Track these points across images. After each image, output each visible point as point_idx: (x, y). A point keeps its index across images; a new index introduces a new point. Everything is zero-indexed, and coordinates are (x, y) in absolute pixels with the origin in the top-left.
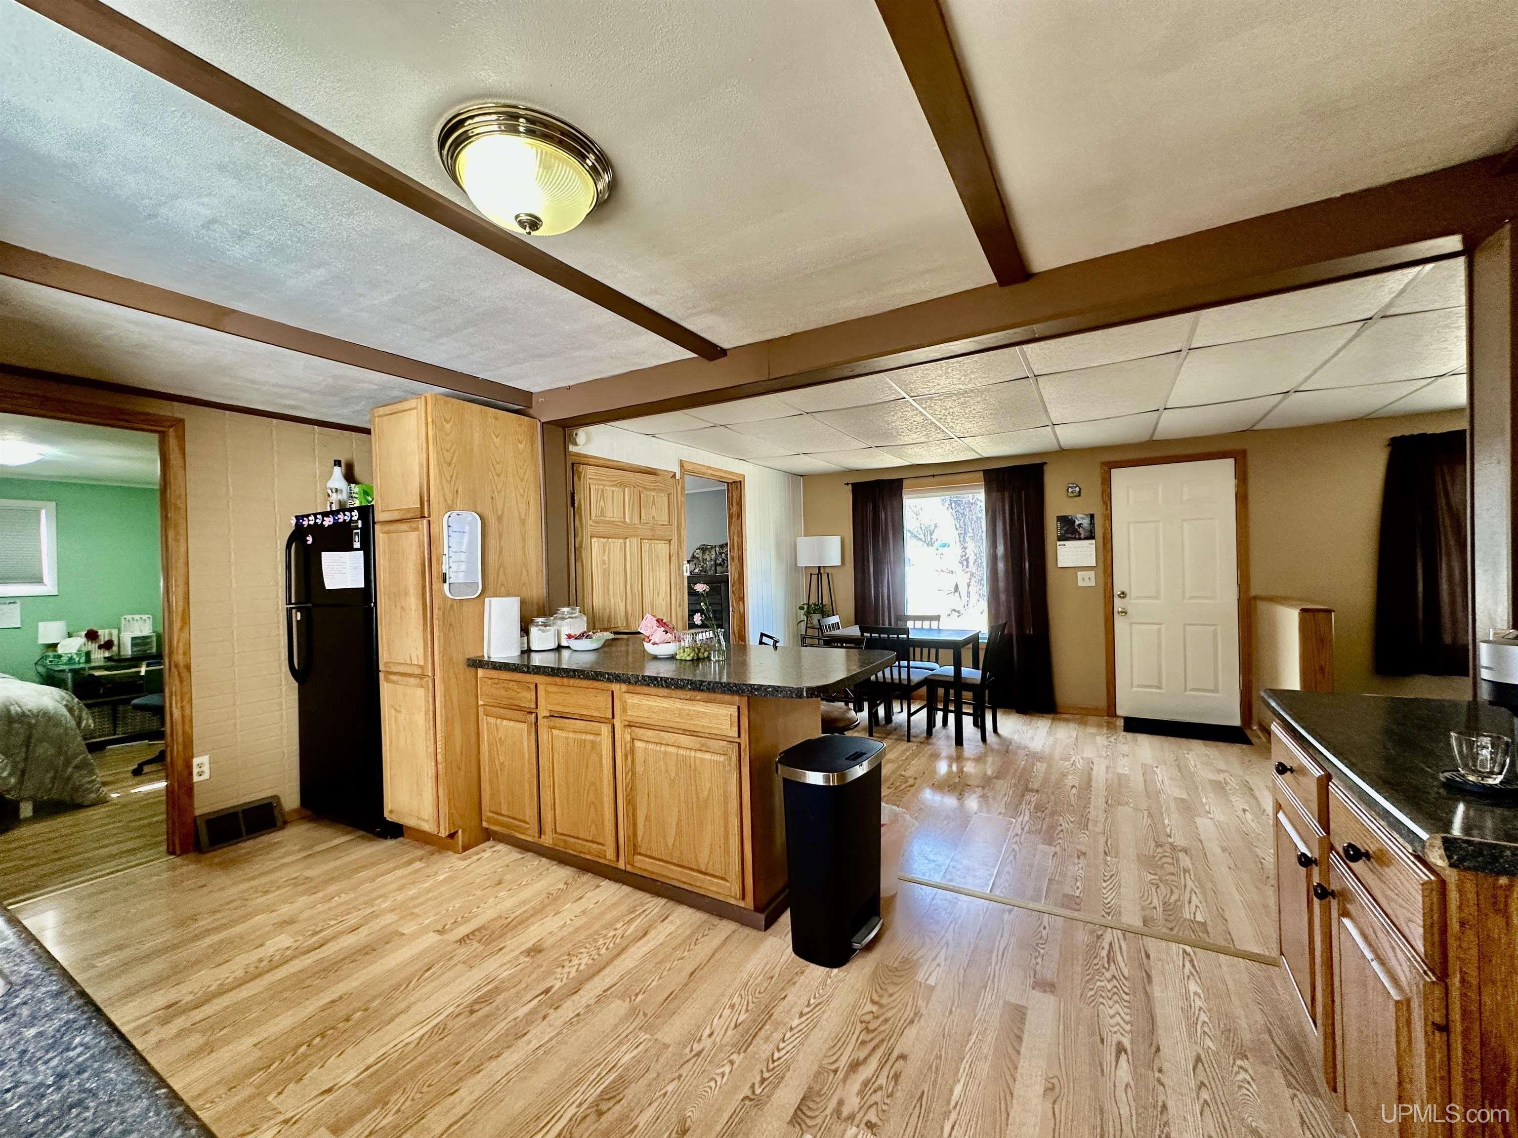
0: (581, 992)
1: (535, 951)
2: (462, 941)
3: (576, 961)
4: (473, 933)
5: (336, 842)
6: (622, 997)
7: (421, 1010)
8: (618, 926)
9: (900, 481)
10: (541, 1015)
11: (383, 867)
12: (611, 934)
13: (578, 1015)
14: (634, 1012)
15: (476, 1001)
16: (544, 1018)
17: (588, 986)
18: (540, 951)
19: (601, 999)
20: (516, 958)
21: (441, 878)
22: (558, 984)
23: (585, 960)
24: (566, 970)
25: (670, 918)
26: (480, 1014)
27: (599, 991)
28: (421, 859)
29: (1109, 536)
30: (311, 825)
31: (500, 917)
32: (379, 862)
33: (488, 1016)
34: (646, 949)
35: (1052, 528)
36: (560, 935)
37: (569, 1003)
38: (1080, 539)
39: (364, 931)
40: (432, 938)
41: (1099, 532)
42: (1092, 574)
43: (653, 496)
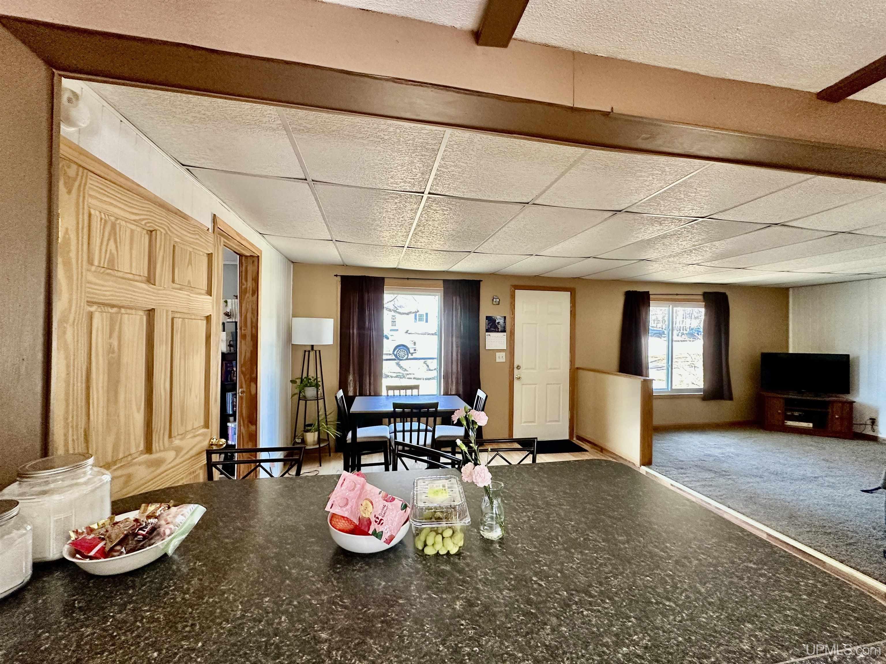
9: (383, 279)
29: (513, 331)
35: (483, 324)
38: (498, 332)
41: (508, 329)
42: (503, 354)
43: (190, 253)
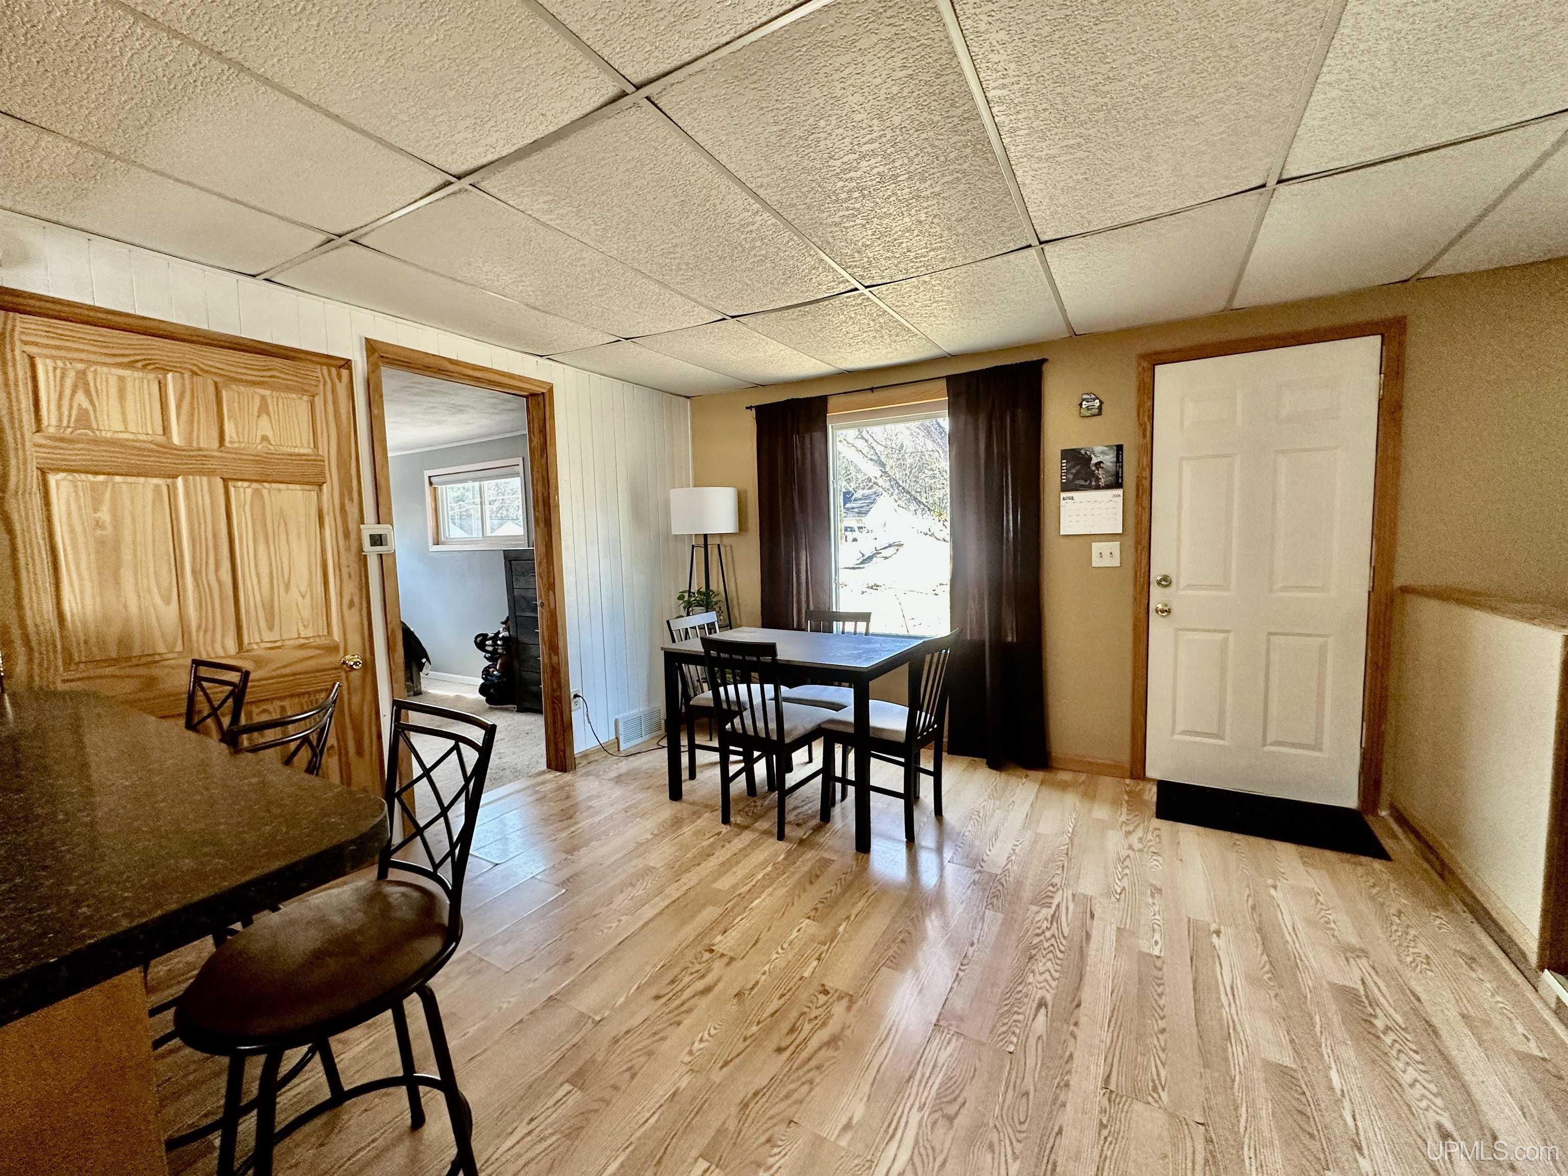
9: (822, 401)
29: (1146, 483)
35: (1053, 469)
38: (1098, 488)
41: (1129, 478)
42: (1115, 546)
43: (263, 398)
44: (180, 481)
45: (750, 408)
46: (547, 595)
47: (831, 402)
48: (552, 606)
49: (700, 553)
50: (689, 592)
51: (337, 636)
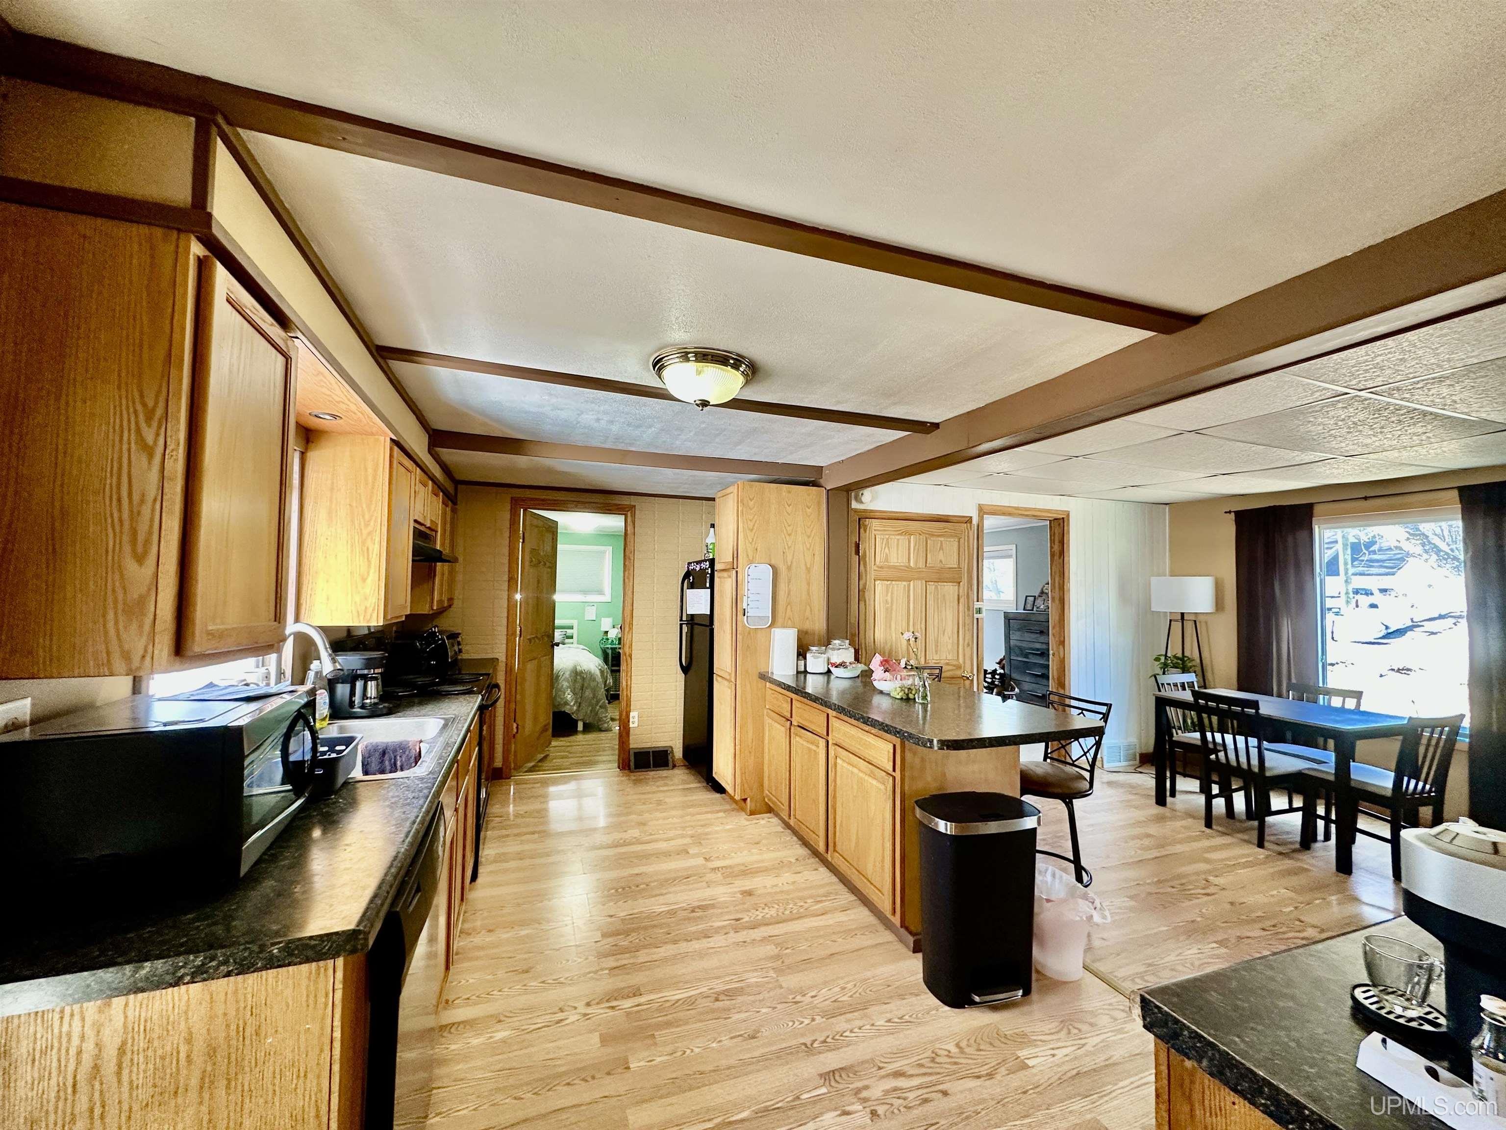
0: (756, 930)
1: (749, 893)
2: (714, 869)
3: (766, 910)
4: (722, 868)
5: (692, 786)
6: (776, 945)
7: (671, 898)
8: (809, 901)
9: (1307, 506)
10: (725, 931)
11: (704, 809)
12: (802, 904)
13: (745, 942)
14: (777, 957)
15: (699, 907)
16: (726, 934)
17: (763, 929)
18: (750, 895)
19: (765, 940)
20: (735, 893)
21: (728, 827)
22: (747, 919)
23: (773, 912)
24: (758, 913)
25: (848, 912)
26: (698, 914)
27: (766, 934)
28: (725, 811)
30: (687, 771)
31: (743, 864)
32: (705, 805)
33: (699, 917)
34: (816, 924)
36: (770, 890)
37: (745, 932)
39: (672, 843)
40: (700, 861)
43: (941, 542)
44: (912, 583)
45: (1230, 512)
46: (1058, 648)
47: (1317, 509)
48: (1062, 656)
49: (1177, 627)
50: (1166, 656)
51: (961, 660)
